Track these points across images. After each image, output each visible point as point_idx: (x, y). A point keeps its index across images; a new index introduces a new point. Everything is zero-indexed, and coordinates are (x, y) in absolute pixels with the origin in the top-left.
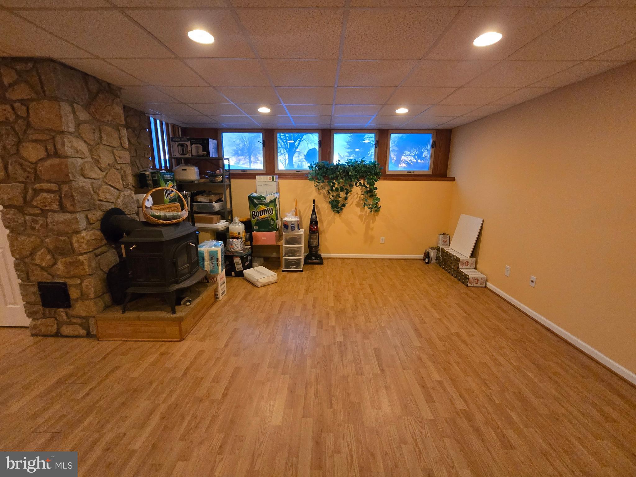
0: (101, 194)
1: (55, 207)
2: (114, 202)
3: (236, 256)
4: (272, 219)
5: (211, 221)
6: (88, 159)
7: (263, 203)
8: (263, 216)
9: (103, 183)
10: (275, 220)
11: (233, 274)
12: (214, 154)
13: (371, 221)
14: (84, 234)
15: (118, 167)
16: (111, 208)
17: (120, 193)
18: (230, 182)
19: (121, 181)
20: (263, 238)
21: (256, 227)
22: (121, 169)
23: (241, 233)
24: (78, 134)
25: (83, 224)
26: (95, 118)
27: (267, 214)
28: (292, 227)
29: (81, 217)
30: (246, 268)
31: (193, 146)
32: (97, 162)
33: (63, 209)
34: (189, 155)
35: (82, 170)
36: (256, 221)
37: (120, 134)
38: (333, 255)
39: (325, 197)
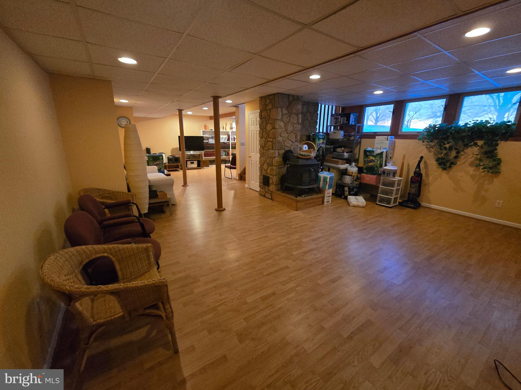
0: (285, 144)
1: (271, 148)
2: (290, 147)
3: (346, 186)
4: (376, 166)
5: (337, 163)
6: (283, 129)
7: (372, 155)
8: (371, 164)
9: (287, 139)
10: (379, 167)
11: (343, 197)
12: (353, 123)
13: (486, 182)
14: (276, 158)
15: (295, 132)
16: (288, 149)
17: (293, 143)
18: (361, 140)
19: (294, 138)
20: (367, 179)
21: (365, 171)
22: (296, 133)
23: (354, 173)
24: (282, 120)
25: (277, 154)
26: (289, 112)
27: (373, 162)
28: (387, 174)
29: (277, 152)
30: (350, 195)
31: (342, 118)
32: (286, 130)
33: (272, 149)
34: (339, 124)
35: (280, 133)
36: (365, 167)
37: (298, 117)
38: (433, 206)
39: (435, 154)
